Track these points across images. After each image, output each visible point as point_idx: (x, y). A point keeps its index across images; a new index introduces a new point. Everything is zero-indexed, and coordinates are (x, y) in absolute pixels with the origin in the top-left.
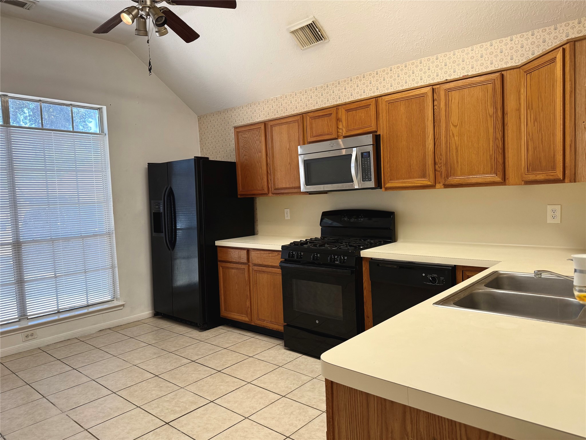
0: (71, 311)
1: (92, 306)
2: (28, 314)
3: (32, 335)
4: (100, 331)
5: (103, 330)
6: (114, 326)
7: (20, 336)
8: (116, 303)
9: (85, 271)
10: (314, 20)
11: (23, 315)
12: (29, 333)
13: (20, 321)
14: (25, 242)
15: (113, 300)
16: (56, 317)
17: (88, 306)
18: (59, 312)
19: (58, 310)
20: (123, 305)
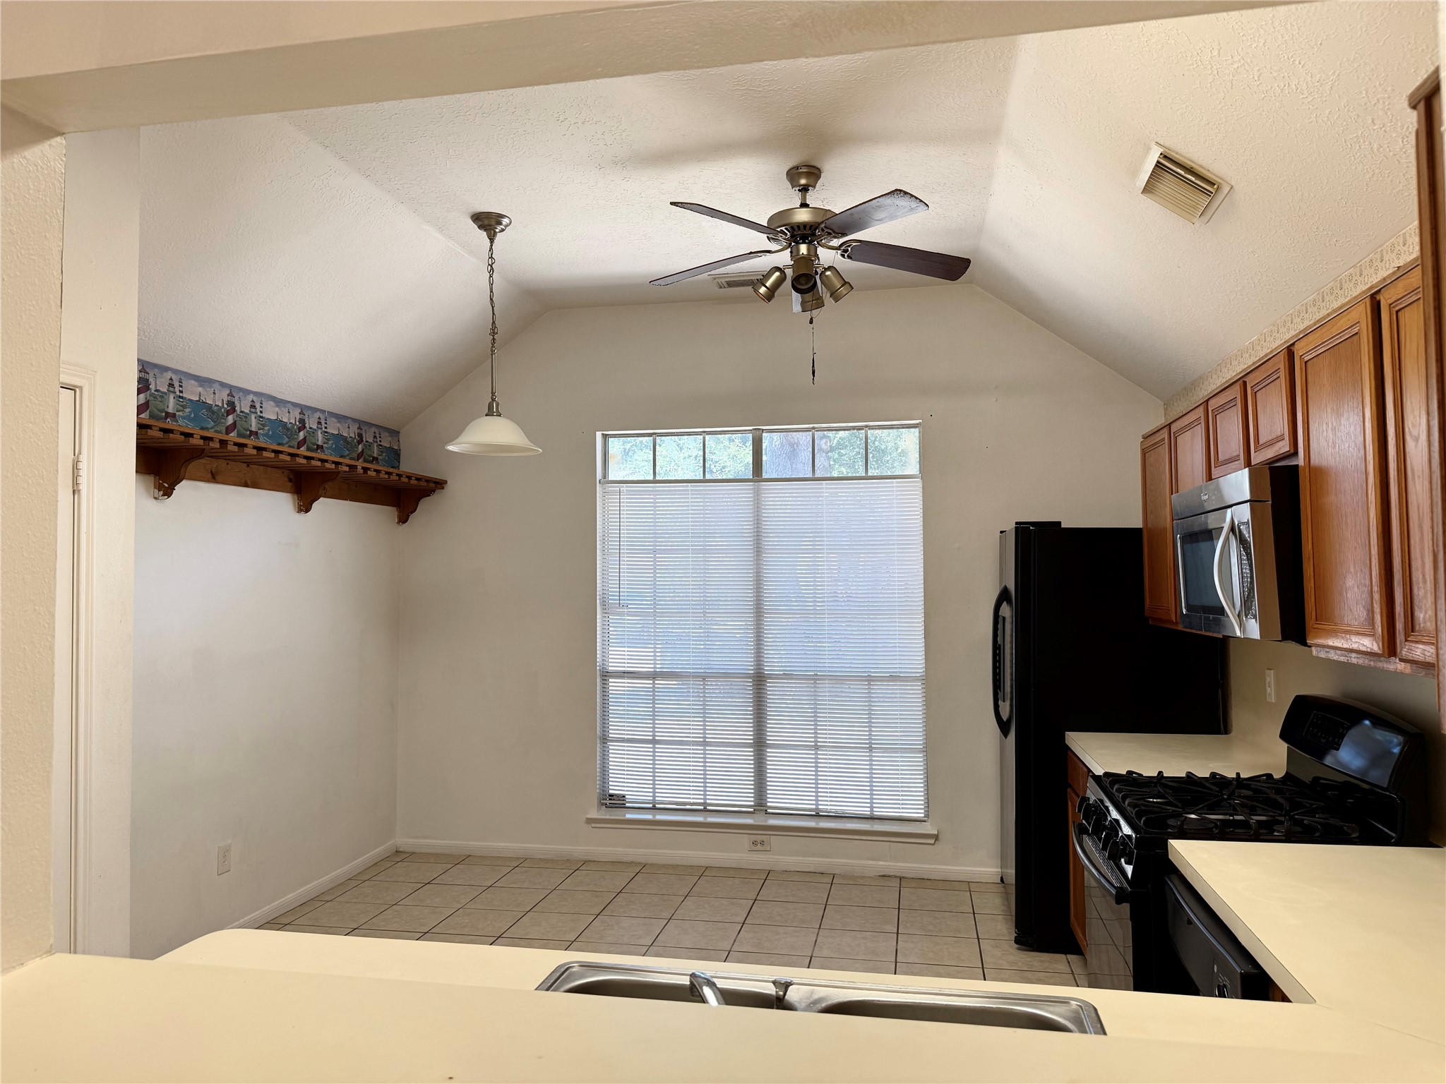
0: (839, 820)
1: (878, 821)
2: (768, 804)
3: (762, 843)
4: (884, 876)
5: (889, 876)
6: (912, 876)
7: (745, 840)
8: (929, 829)
9: (871, 747)
10: (1161, 150)
11: (760, 805)
12: (759, 838)
13: (754, 813)
14: (770, 677)
15: (925, 821)
16: (811, 824)
17: (872, 818)
18: (817, 815)
19: (818, 812)
20: (936, 837)
